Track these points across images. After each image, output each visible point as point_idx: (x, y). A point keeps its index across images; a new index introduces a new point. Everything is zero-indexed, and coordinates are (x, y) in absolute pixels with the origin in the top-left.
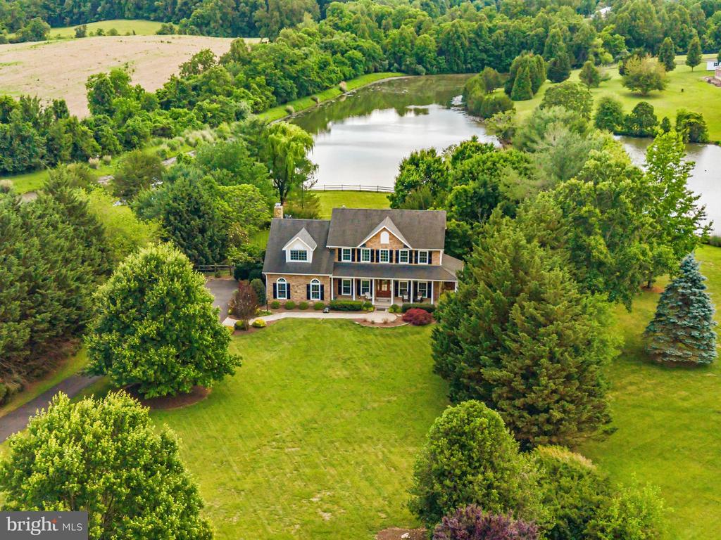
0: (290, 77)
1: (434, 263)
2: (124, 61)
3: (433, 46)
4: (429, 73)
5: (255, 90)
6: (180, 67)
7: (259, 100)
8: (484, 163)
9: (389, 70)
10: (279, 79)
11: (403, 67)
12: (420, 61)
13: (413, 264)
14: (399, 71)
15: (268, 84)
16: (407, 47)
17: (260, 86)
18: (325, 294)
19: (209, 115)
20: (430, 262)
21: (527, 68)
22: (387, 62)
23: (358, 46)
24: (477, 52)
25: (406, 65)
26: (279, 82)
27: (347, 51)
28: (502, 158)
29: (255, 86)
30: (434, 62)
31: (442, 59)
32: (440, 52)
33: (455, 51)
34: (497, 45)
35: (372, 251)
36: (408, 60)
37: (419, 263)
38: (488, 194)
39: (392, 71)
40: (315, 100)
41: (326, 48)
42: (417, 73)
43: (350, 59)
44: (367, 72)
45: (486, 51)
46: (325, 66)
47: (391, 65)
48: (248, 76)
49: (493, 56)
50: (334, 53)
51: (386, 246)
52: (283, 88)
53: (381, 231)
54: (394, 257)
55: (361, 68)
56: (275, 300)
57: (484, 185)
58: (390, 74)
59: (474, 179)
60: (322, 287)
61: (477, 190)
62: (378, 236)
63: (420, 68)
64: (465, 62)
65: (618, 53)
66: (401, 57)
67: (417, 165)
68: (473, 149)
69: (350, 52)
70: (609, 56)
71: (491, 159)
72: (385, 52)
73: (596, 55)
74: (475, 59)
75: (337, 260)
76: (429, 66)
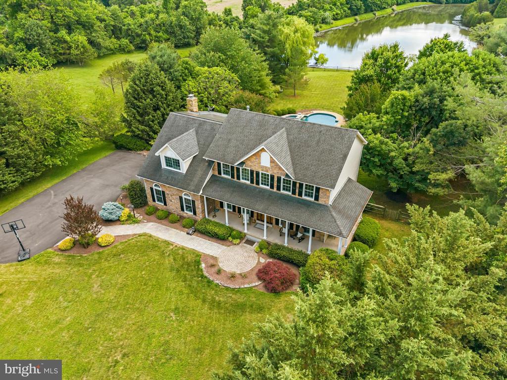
1: (321, 201)
4: (447, 3)
7: (339, 12)
8: (443, 63)
13: (297, 196)
14: (430, 1)
15: (347, 4)
17: (342, 4)
18: (197, 210)
20: (317, 198)
26: (353, 2)
28: (465, 60)
29: (339, 4)
35: (252, 172)
37: (304, 197)
38: (432, 106)
40: (374, 14)
42: (441, 3)
51: (267, 169)
52: (355, 6)
53: (261, 150)
54: (275, 184)
56: (155, 203)
57: (431, 93)
59: (422, 82)
60: (194, 202)
61: (420, 98)
62: (257, 155)
67: (376, 60)
68: (442, 46)
71: (451, 59)
75: (216, 173)
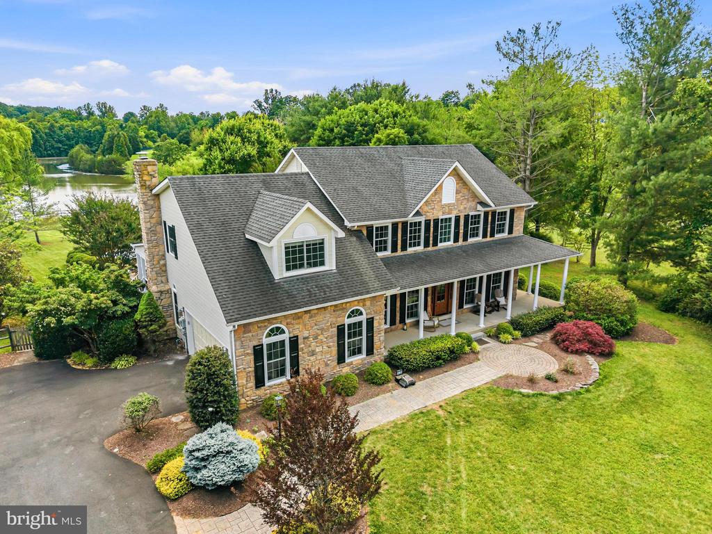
1: (515, 232)
18: (376, 339)
20: (511, 231)
24: (54, 143)
35: (428, 223)
37: (496, 236)
45: (60, 142)
49: (67, 145)
51: (450, 208)
54: (462, 231)
56: (261, 391)
60: (370, 322)
62: (439, 187)
64: (46, 149)
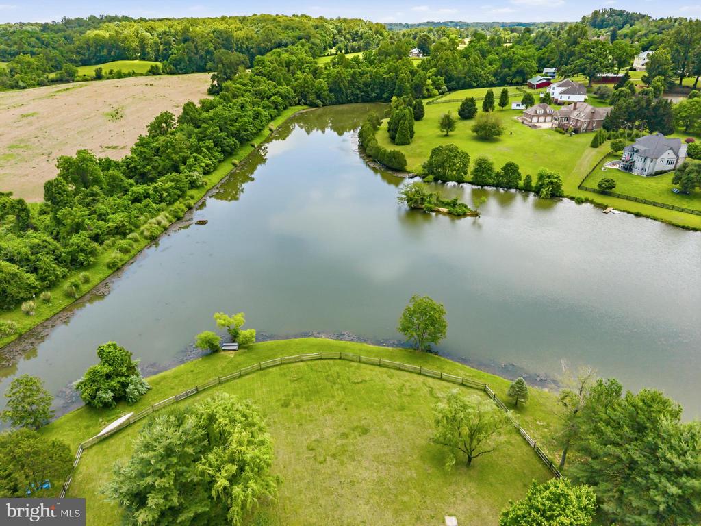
0: (233, 135)
2: (116, 106)
3: (326, 87)
4: (325, 105)
5: (206, 154)
6: (147, 127)
7: (209, 162)
9: (299, 104)
10: (224, 139)
11: (308, 102)
12: (319, 97)
14: (305, 104)
15: (215, 145)
16: (308, 87)
17: (208, 149)
19: (165, 194)
21: (407, 122)
22: (297, 99)
23: (278, 92)
24: (353, 90)
25: (310, 101)
26: (225, 142)
27: (271, 96)
29: (204, 150)
30: (327, 98)
31: (332, 95)
32: (331, 90)
33: (340, 89)
34: (366, 85)
36: (311, 97)
39: (300, 105)
40: (253, 146)
41: (256, 94)
42: (317, 106)
43: (273, 102)
44: (285, 108)
45: (359, 88)
46: (258, 116)
47: (300, 101)
48: (199, 140)
50: (262, 98)
52: (227, 146)
55: (281, 108)
58: (300, 107)
63: (319, 102)
64: (347, 97)
65: (440, 89)
66: (306, 95)
69: (273, 98)
70: (436, 92)
72: (295, 91)
73: (428, 90)
74: (352, 94)
76: (324, 101)
